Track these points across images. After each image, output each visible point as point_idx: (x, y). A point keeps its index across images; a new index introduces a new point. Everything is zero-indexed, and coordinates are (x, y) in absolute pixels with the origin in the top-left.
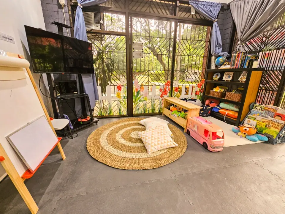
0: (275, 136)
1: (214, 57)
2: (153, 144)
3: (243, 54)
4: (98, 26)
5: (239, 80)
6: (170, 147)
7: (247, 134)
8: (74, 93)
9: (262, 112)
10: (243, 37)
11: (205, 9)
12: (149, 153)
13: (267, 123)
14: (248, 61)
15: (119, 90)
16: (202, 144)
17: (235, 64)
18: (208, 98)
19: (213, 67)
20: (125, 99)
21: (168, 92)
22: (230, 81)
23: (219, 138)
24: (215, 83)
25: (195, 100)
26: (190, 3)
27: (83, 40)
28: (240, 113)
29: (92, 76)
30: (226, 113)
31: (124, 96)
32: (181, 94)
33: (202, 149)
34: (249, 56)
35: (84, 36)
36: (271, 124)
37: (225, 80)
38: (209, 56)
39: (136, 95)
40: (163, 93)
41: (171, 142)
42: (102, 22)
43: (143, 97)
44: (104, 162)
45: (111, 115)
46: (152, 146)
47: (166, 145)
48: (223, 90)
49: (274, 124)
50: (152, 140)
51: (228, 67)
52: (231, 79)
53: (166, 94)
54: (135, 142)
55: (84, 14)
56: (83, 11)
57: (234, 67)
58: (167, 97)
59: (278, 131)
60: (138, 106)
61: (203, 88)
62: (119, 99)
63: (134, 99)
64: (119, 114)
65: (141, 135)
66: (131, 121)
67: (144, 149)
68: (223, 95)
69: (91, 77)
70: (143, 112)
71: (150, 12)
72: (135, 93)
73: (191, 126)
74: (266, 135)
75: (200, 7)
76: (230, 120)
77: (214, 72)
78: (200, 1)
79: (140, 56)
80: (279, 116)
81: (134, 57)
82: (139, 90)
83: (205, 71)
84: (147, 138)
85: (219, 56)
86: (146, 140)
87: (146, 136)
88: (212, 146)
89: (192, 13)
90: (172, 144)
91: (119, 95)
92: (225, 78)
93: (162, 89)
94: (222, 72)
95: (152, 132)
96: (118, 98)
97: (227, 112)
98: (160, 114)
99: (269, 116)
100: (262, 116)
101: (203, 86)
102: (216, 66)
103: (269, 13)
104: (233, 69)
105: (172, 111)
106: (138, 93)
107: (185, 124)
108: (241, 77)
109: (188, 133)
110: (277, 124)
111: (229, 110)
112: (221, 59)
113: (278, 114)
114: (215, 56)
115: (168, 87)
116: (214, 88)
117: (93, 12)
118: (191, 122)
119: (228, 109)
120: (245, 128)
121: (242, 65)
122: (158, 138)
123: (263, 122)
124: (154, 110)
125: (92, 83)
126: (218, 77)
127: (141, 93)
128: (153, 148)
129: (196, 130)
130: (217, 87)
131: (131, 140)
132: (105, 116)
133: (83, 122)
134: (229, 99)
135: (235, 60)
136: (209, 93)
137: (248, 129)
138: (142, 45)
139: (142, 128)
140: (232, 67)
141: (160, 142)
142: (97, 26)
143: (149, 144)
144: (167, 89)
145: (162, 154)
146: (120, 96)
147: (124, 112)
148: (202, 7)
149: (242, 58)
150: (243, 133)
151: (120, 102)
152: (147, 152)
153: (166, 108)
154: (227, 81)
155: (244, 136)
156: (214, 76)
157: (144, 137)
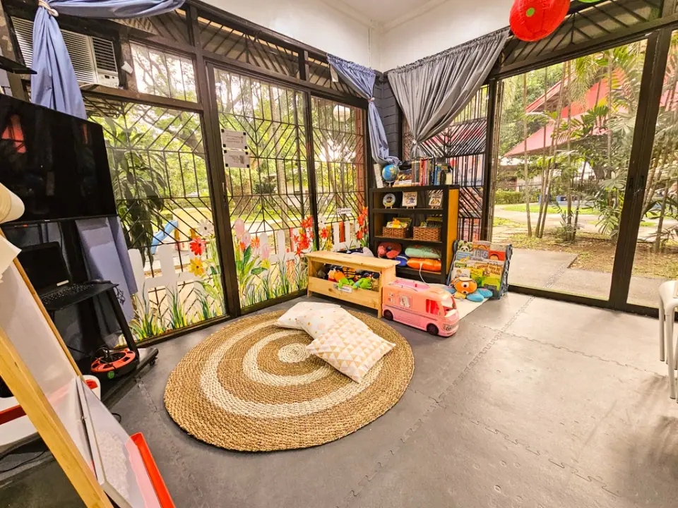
0: (498, 286)
1: (378, 164)
2: (358, 359)
3: (429, 161)
4: (111, 77)
5: (430, 204)
6: (385, 353)
7: (467, 293)
8: (58, 285)
9: (471, 253)
10: (420, 132)
11: (354, 76)
12: (360, 382)
13: (484, 269)
14: (439, 173)
15: (196, 254)
16: (425, 329)
17: (421, 179)
18: (380, 242)
19: (380, 185)
20: (216, 274)
21: (309, 241)
22: (416, 207)
23: (448, 310)
24: (389, 212)
25: (360, 250)
26: (329, 61)
27: (75, 115)
28: (443, 260)
29: (108, 224)
30: (421, 265)
31: (212, 268)
32: (333, 243)
33: (430, 338)
34: (440, 165)
35: (77, 102)
36: (489, 270)
37: (405, 207)
38: (369, 163)
39: (242, 258)
40: (300, 244)
41: (382, 342)
42: (126, 67)
43: (261, 262)
44: (284, 447)
45: (181, 326)
46: (358, 364)
47: (379, 354)
48: (405, 225)
49: (493, 268)
50: (350, 350)
51: (409, 183)
52: (415, 204)
53: (306, 246)
54: (307, 372)
55: (65, 37)
56: (60, 27)
57: (420, 184)
58: (309, 252)
59: (499, 277)
60: (250, 285)
61: (367, 223)
62: (199, 278)
63: (239, 270)
64: (203, 319)
65: (318, 349)
66: (248, 327)
67: (342, 376)
68: (409, 232)
69: (106, 226)
70: (264, 298)
71: (248, 62)
72: (239, 255)
73: (393, 302)
74: (486, 286)
75: (346, 72)
76: (430, 277)
77: (382, 193)
78: (346, 61)
79: (243, 162)
80: (495, 255)
81: (227, 165)
82: (248, 245)
83: (365, 191)
84: (337, 350)
85: (388, 164)
86: (336, 356)
87: (333, 348)
88: (446, 326)
89: (334, 80)
90: (386, 345)
91: (197, 268)
92: (406, 202)
93: (298, 237)
94: (399, 193)
95: (340, 334)
96: (196, 275)
97: (421, 263)
98: (302, 294)
99: (482, 258)
100: (474, 259)
101: (367, 220)
102: (384, 181)
103: (451, 100)
104: (418, 186)
105: (335, 280)
106: (247, 252)
107: (378, 301)
108: (431, 200)
109: (388, 316)
110: (496, 267)
111: (424, 259)
112: (392, 169)
113: (492, 252)
114: (380, 164)
115: (310, 229)
116: (389, 223)
117: (89, 35)
118: (392, 293)
119: (422, 256)
120: (463, 284)
121: (432, 179)
122: (360, 343)
123: (478, 268)
124: (287, 286)
125: (112, 244)
126: (393, 201)
127: (254, 253)
128: (361, 368)
129: (407, 305)
130: (395, 220)
131: (290, 369)
132: (161, 335)
133: (116, 371)
134: (421, 240)
135: (418, 172)
136: (381, 233)
137: (467, 284)
138: (242, 137)
139: (290, 336)
140: (416, 183)
141: (367, 351)
142: (107, 77)
143: (350, 361)
144: (308, 235)
145: (381, 372)
146: (202, 270)
147: (217, 308)
148: (348, 71)
149: (429, 169)
150: (463, 292)
151: (204, 286)
152: (351, 380)
153: (313, 276)
154: (409, 207)
155: (464, 296)
156: (385, 201)
157: (330, 350)
